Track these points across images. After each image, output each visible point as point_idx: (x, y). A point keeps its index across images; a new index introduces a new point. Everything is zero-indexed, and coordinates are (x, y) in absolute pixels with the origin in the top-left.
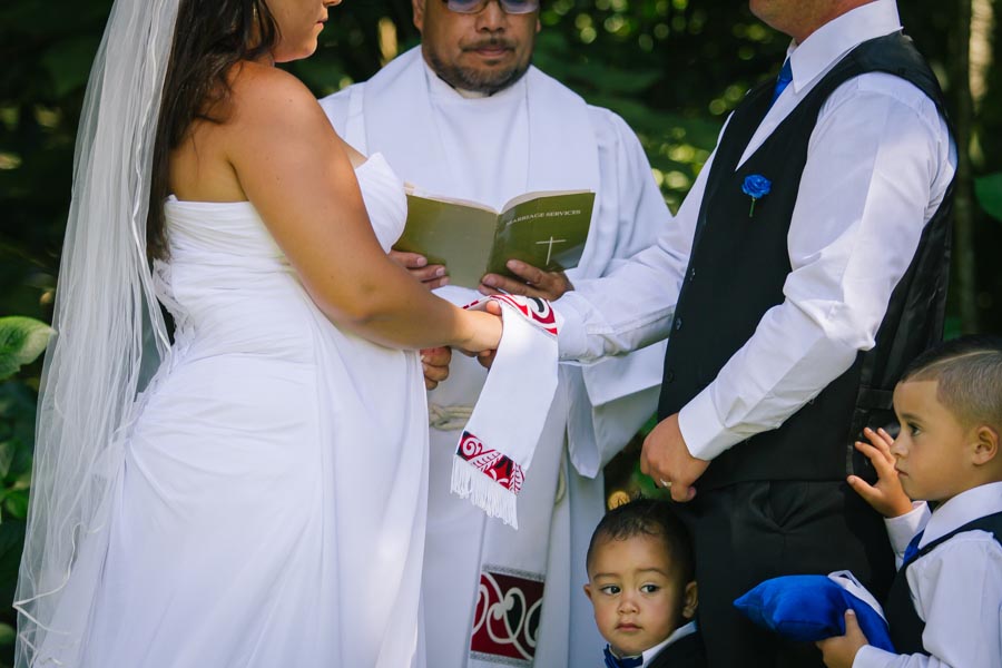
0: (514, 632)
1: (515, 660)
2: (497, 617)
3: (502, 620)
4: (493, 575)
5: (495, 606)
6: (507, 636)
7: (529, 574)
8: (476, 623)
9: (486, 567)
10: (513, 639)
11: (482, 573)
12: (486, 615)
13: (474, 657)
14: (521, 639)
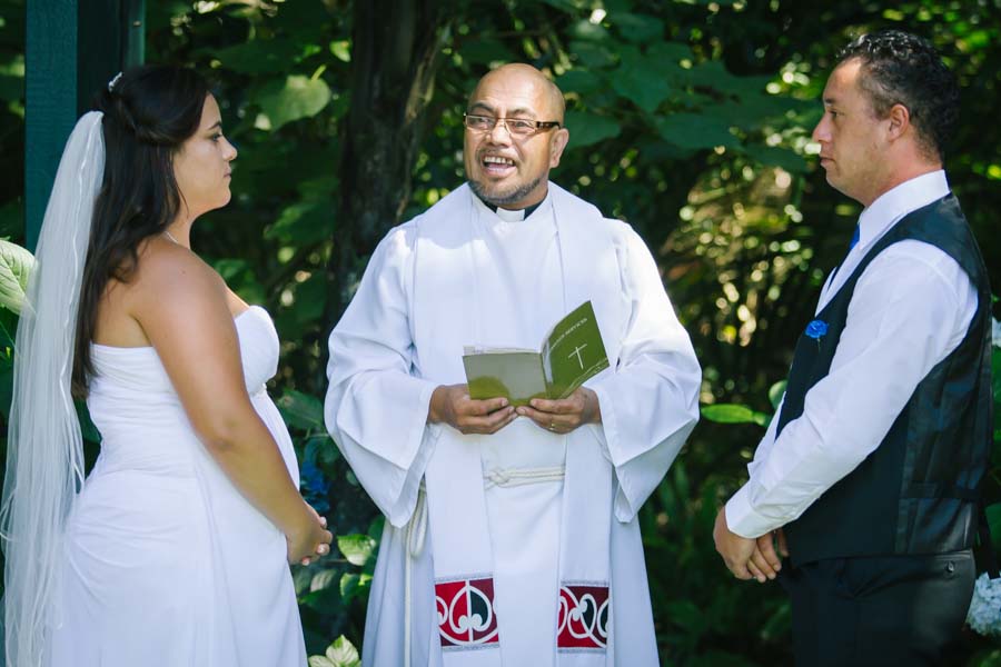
0: (589, 627)
1: (592, 649)
2: (576, 619)
3: (580, 620)
4: (569, 588)
5: (573, 610)
6: (584, 632)
7: (596, 583)
8: (560, 627)
9: (563, 583)
10: (589, 633)
11: (560, 587)
12: (567, 619)
13: (560, 652)
14: (596, 632)
